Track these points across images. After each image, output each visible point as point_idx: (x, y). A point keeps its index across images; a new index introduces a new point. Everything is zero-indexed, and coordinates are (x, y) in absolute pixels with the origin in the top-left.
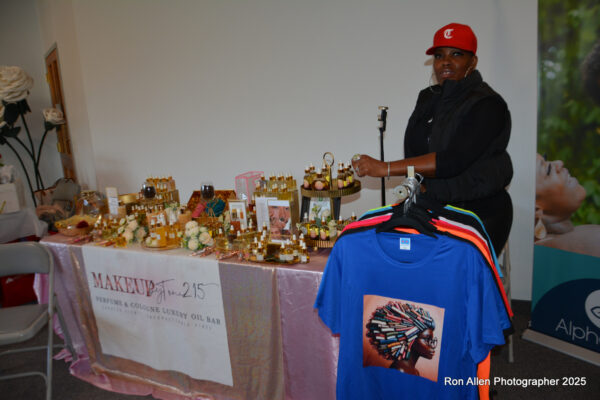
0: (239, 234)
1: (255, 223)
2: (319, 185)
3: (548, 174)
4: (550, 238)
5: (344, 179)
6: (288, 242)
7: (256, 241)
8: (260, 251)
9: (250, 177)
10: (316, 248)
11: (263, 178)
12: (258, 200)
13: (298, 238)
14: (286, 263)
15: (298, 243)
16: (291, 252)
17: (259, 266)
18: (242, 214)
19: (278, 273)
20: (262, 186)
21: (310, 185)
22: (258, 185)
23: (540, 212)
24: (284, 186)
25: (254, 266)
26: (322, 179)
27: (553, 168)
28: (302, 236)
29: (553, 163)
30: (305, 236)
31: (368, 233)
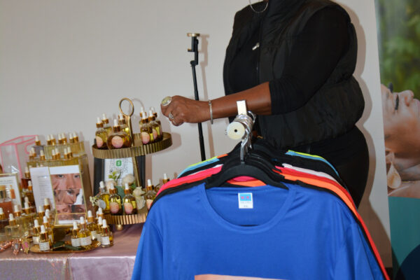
0: (11, 218)
1: (32, 203)
2: (118, 141)
3: (397, 108)
4: (407, 186)
5: (149, 131)
6: (82, 221)
7: (36, 226)
8: (44, 237)
9: (20, 143)
10: (119, 226)
11: (38, 143)
12: (34, 172)
13: (94, 214)
14: (82, 250)
15: (96, 221)
16: (88, 235)
17: (44, 258)
18: (13, 192)
19: (72, 265)
20: (37, 153)
21: (104, 144)
22: (32, 151)
23: (392, 155)
24: (67, 151)
25: (38, 259)
26: (121, 133)
27: (402, 101)
28: (100, 212)
29: (400, 94)
30: (104, 211)
31: (194, 190)
